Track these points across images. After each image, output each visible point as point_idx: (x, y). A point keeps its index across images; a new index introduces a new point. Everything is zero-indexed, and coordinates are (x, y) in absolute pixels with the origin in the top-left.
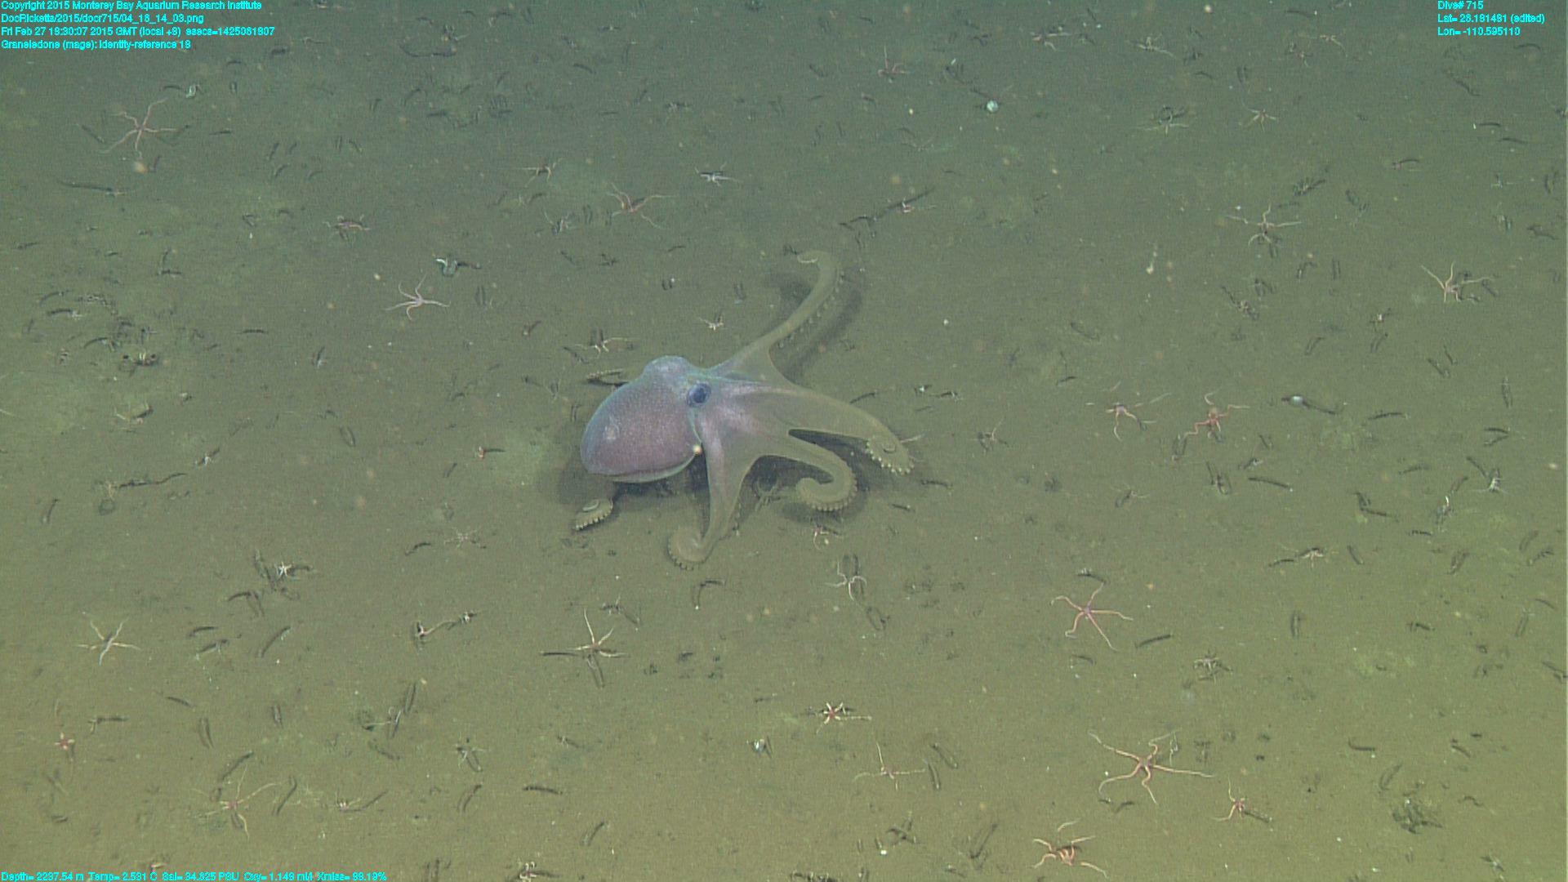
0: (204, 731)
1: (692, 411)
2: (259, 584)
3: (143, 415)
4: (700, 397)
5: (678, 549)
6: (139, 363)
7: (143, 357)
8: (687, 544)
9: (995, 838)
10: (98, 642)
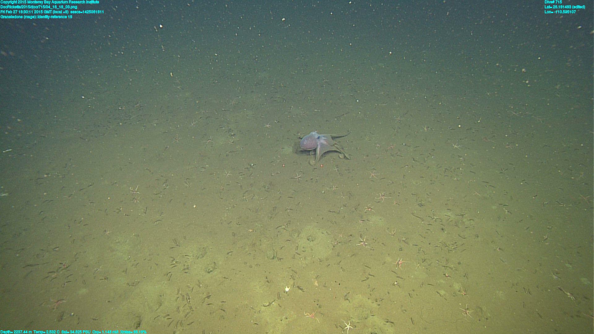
0: (241, 186)
1: (317, 140)
2: (249, 167)
3: (233, 142)
4: (319, 138)
5: (311, 162)
6: (232, 135)
7: (233, 134)
8: (312, 162)
9: (359, 206)
10: (226, 174)
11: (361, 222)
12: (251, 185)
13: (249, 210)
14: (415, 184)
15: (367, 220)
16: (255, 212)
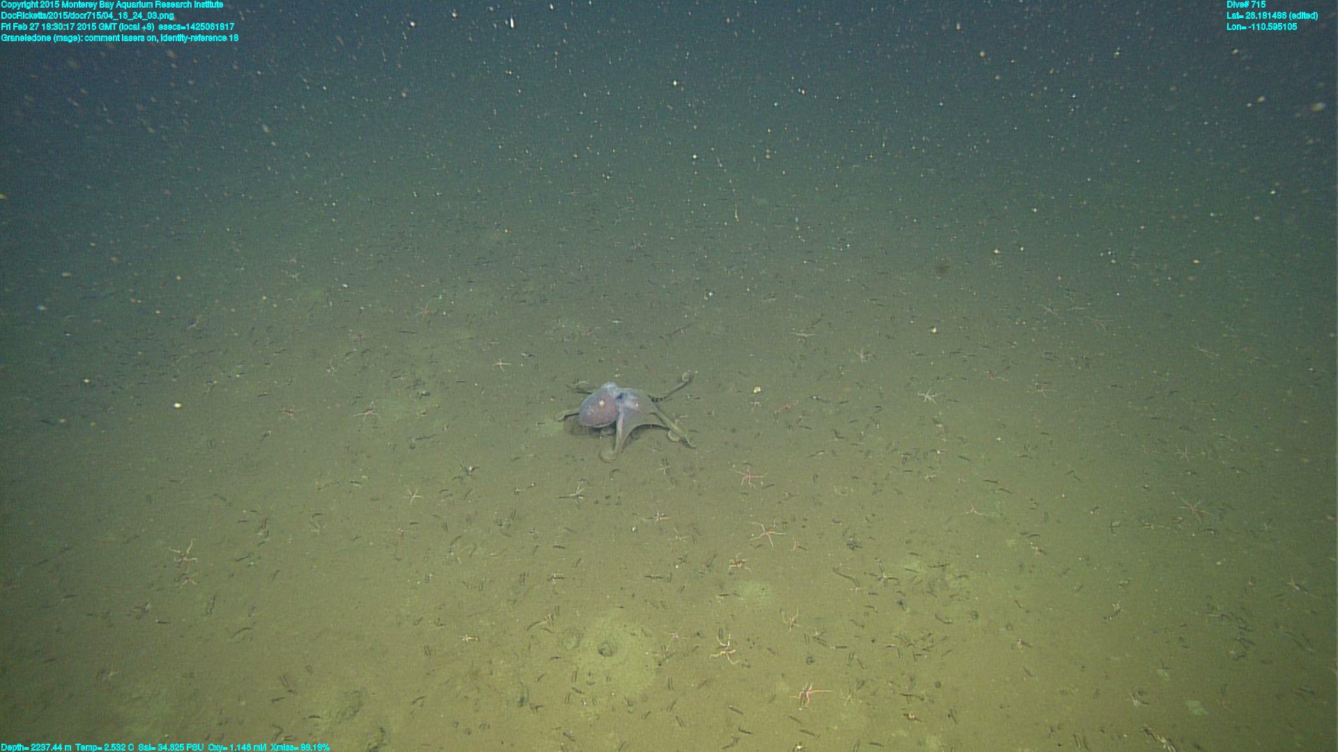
0: (445, 527)
1: (617, 401)
2: (463, 474)
3: (424, 413)
5: (605, 456)
6: (422, 395)
7: (424, 393)
8: (608, 454)
9: (714, 560)
10: (410, 496)
11: (719, 599)
12: (469, 520)
13: (463, 585)
14: (840, 494)
15: (734, 594)
16: (478, 588)
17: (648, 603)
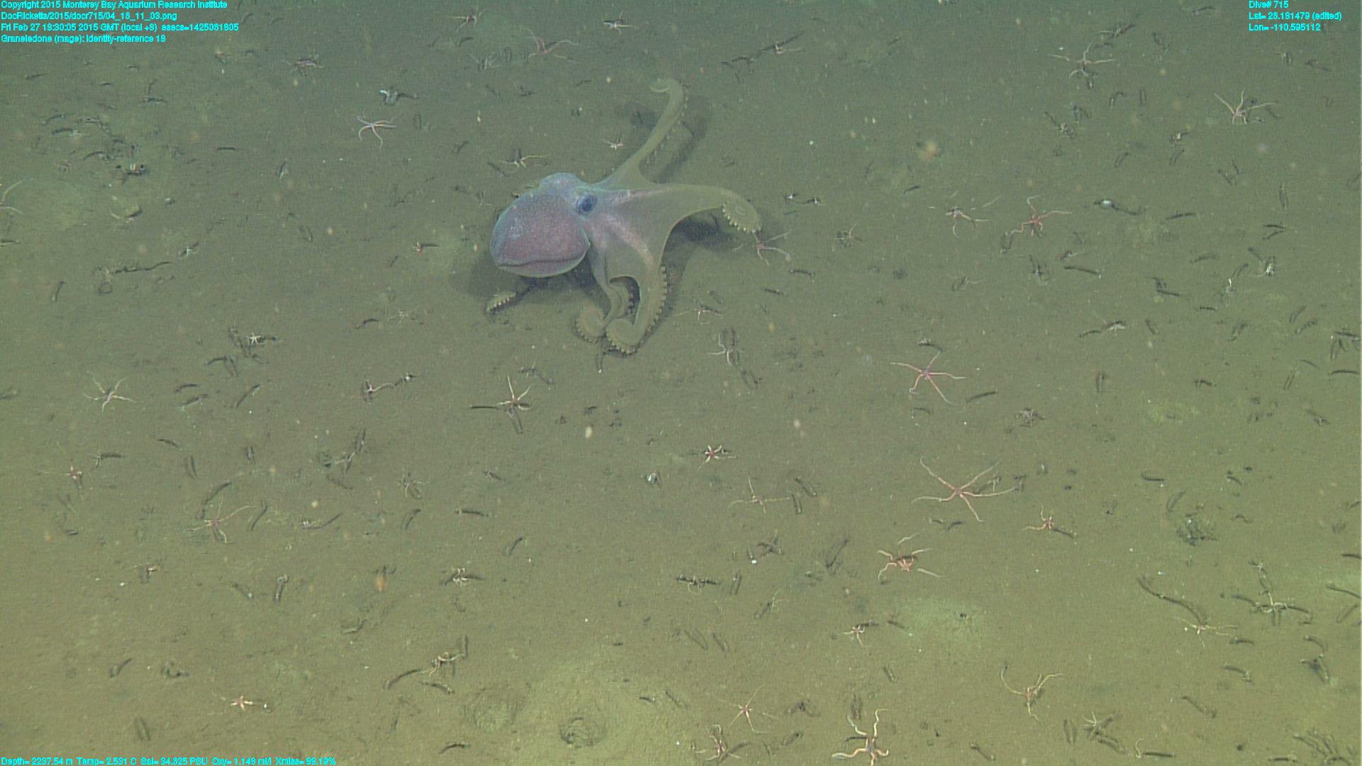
0: (190, 466)
1: (581, 217)
2: (234, 351)
3: (134, 215)
5: (585, 327)
6: (130, 172)
7: (133, 167)
8: (591, 321)
9: (845, 550)
10: (101, 395)
11: (854, 634)
12: (249, 452)
13: (233, 589)
14: (1162, 419)
15: (891, 622)
16: (270, 598)
17: (683, 637)
